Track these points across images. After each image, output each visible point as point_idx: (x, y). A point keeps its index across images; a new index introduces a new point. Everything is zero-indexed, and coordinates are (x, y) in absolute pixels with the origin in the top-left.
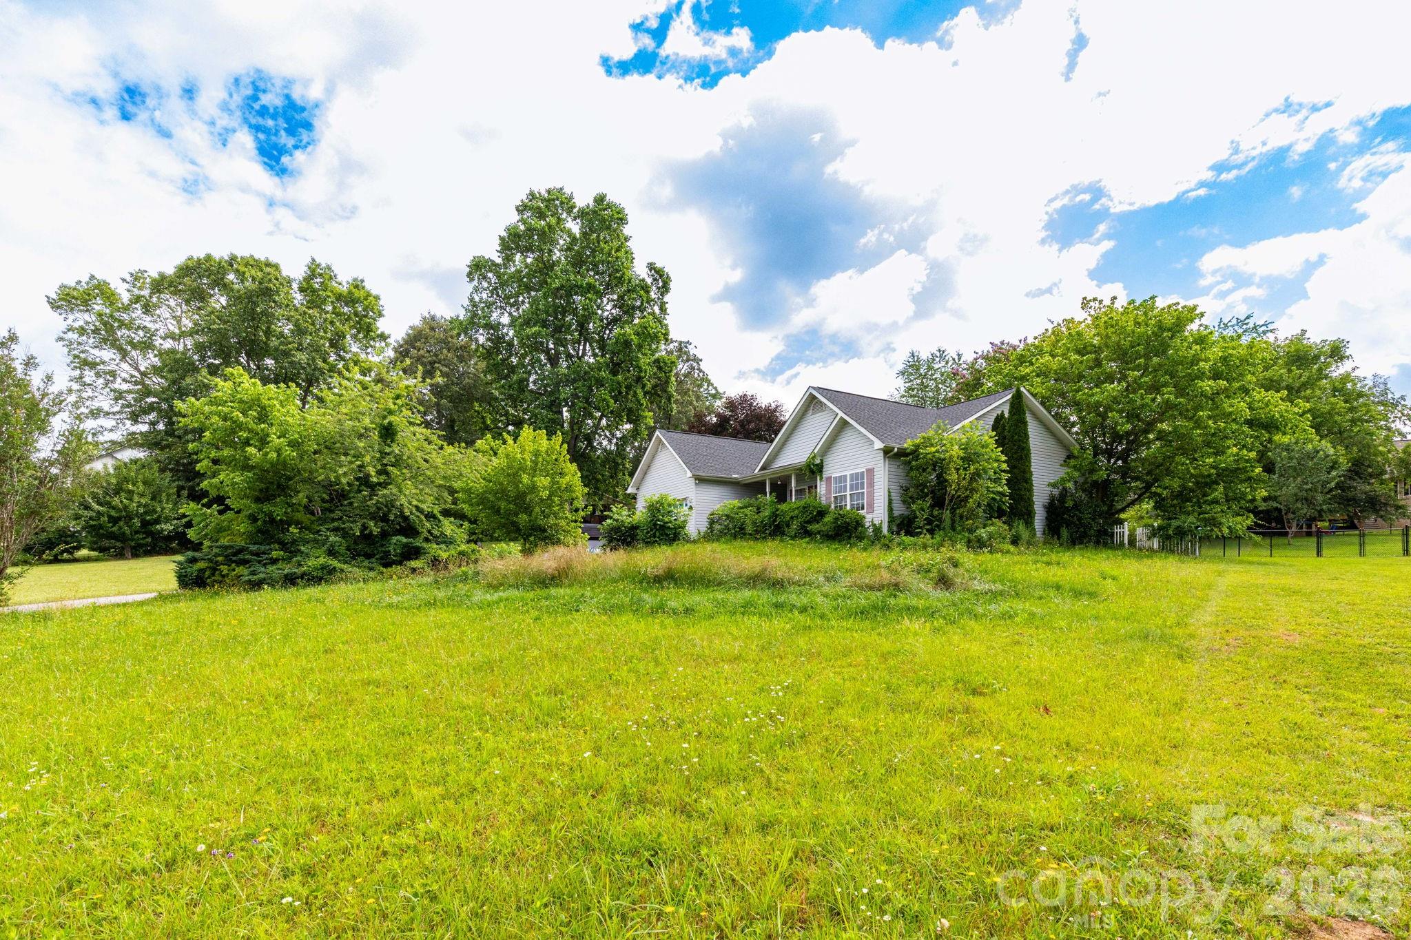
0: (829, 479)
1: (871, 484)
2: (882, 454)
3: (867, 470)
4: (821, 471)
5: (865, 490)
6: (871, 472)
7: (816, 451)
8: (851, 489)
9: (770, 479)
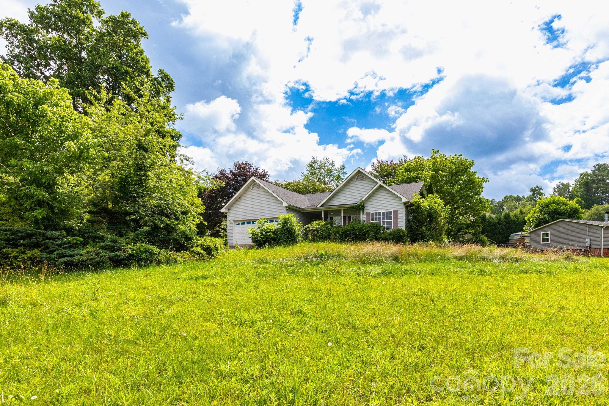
0: (368, 214)
1: (396, 217)
2: (403, 204)
3: (394, 211)
4: (363, 209)
5: (392, 220)
6: (396, 212)
7: (363, 199)
8: (383, 219)
9: (324, 211)
